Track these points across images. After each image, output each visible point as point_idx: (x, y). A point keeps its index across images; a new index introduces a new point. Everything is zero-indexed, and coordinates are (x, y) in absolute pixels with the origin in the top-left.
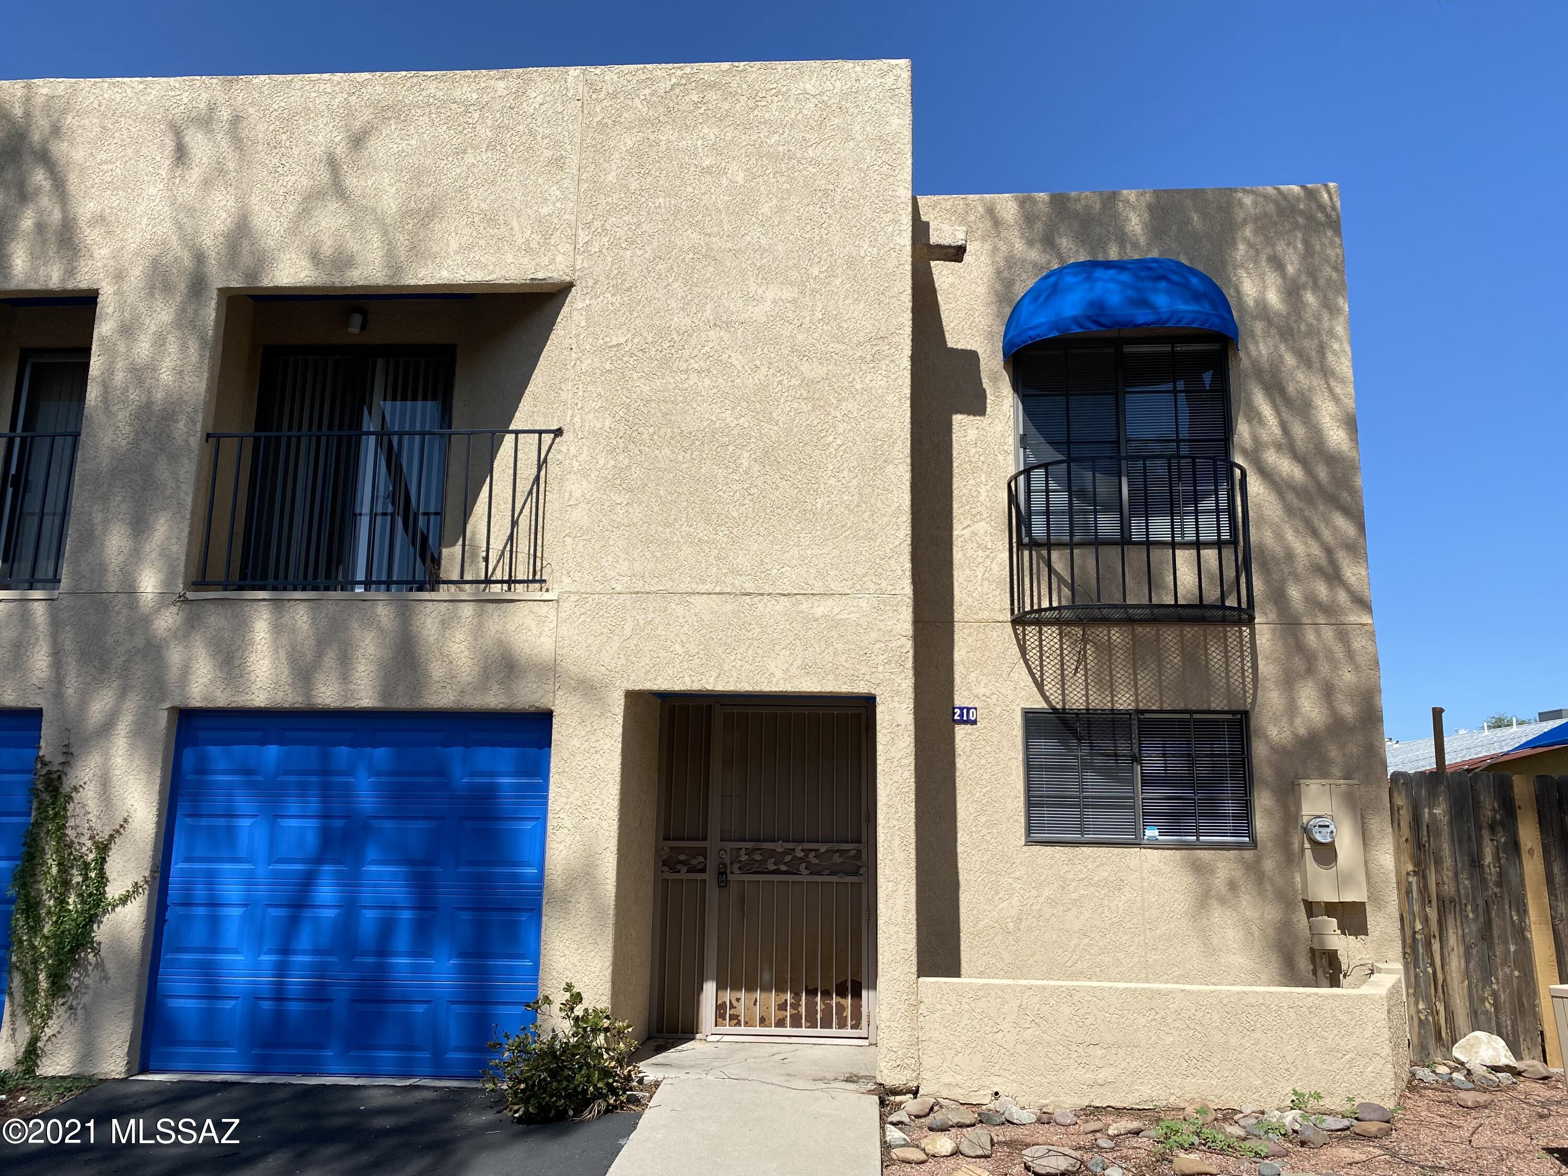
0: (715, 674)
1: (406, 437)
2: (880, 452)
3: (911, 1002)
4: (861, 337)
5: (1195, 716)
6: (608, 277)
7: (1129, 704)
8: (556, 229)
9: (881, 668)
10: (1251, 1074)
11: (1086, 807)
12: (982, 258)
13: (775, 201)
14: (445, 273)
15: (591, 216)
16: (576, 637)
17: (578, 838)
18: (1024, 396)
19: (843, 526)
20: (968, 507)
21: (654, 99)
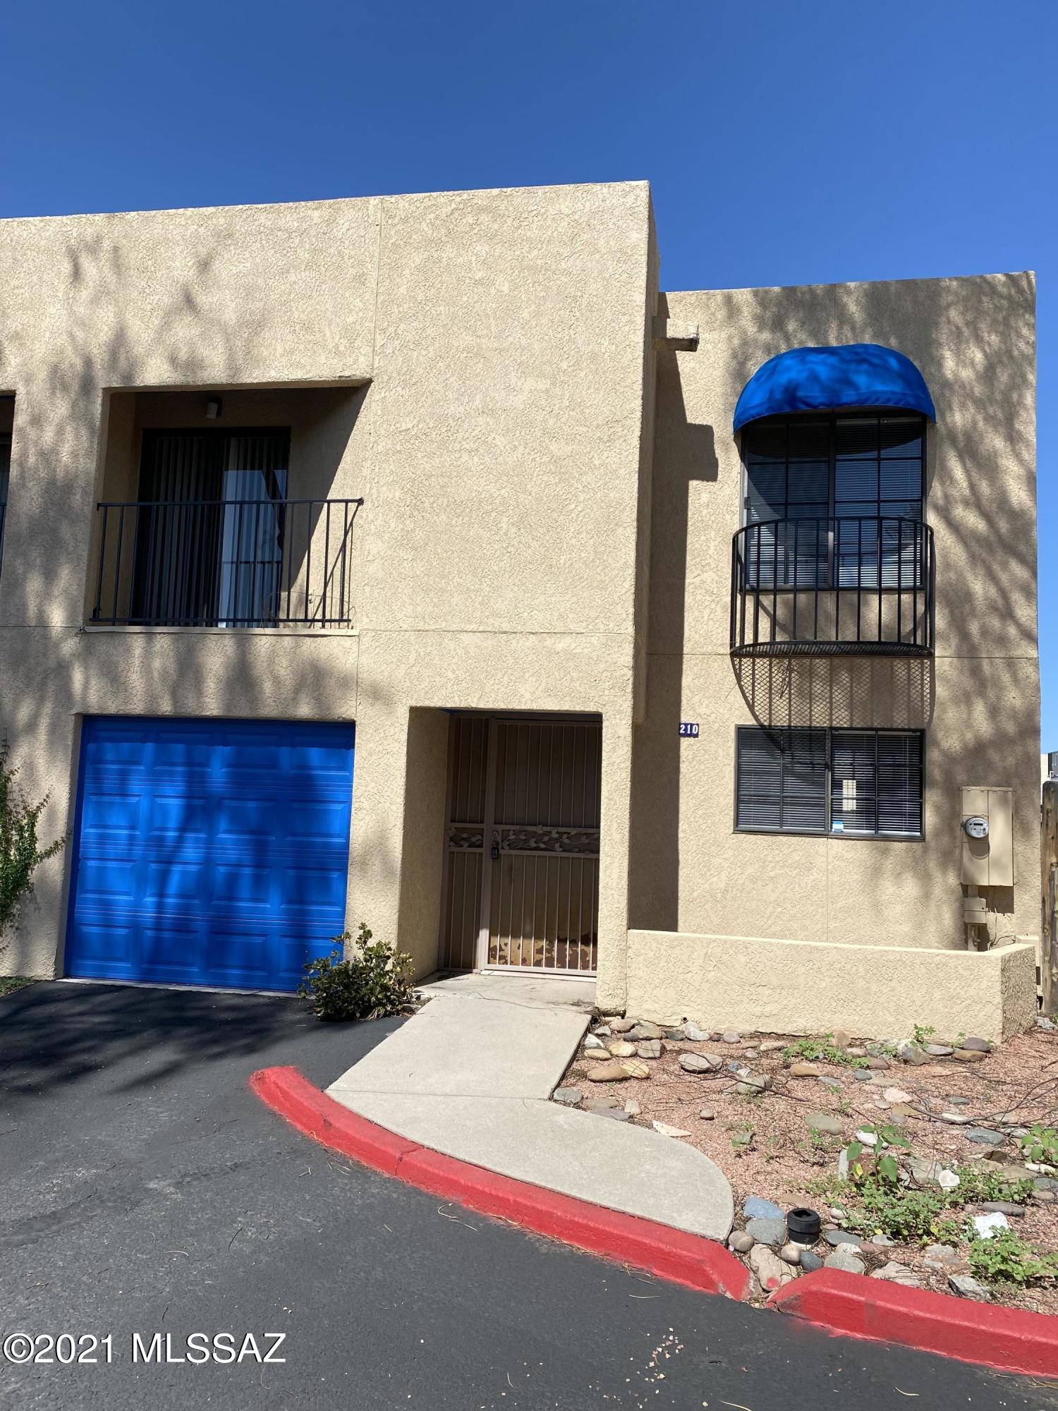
0: (478, 695)
1: (246, 506)
2: (612, 517)
3: (621, 947)
4: (600, 421)
5: (880, 733)
6: (399, 374)
7: (825, 722)
8: (358, 335)
9: (607, 692)
10: (886, 1013)
11: (787, 804)
12: (719, 345)
13: (533, 307)
14: (273, 373)
15: (386, 323)
16: (372, 665)
17: (374, 817)
18: (749, 464)
19: (581, 578)
20: (698, 560)
21: (437, 222)
